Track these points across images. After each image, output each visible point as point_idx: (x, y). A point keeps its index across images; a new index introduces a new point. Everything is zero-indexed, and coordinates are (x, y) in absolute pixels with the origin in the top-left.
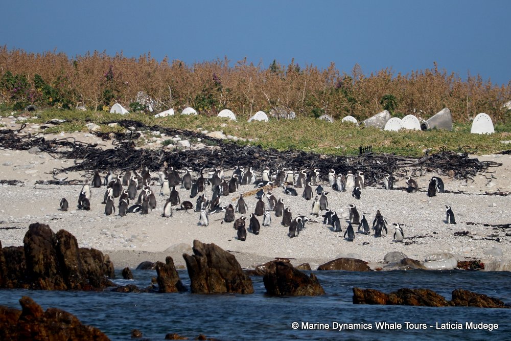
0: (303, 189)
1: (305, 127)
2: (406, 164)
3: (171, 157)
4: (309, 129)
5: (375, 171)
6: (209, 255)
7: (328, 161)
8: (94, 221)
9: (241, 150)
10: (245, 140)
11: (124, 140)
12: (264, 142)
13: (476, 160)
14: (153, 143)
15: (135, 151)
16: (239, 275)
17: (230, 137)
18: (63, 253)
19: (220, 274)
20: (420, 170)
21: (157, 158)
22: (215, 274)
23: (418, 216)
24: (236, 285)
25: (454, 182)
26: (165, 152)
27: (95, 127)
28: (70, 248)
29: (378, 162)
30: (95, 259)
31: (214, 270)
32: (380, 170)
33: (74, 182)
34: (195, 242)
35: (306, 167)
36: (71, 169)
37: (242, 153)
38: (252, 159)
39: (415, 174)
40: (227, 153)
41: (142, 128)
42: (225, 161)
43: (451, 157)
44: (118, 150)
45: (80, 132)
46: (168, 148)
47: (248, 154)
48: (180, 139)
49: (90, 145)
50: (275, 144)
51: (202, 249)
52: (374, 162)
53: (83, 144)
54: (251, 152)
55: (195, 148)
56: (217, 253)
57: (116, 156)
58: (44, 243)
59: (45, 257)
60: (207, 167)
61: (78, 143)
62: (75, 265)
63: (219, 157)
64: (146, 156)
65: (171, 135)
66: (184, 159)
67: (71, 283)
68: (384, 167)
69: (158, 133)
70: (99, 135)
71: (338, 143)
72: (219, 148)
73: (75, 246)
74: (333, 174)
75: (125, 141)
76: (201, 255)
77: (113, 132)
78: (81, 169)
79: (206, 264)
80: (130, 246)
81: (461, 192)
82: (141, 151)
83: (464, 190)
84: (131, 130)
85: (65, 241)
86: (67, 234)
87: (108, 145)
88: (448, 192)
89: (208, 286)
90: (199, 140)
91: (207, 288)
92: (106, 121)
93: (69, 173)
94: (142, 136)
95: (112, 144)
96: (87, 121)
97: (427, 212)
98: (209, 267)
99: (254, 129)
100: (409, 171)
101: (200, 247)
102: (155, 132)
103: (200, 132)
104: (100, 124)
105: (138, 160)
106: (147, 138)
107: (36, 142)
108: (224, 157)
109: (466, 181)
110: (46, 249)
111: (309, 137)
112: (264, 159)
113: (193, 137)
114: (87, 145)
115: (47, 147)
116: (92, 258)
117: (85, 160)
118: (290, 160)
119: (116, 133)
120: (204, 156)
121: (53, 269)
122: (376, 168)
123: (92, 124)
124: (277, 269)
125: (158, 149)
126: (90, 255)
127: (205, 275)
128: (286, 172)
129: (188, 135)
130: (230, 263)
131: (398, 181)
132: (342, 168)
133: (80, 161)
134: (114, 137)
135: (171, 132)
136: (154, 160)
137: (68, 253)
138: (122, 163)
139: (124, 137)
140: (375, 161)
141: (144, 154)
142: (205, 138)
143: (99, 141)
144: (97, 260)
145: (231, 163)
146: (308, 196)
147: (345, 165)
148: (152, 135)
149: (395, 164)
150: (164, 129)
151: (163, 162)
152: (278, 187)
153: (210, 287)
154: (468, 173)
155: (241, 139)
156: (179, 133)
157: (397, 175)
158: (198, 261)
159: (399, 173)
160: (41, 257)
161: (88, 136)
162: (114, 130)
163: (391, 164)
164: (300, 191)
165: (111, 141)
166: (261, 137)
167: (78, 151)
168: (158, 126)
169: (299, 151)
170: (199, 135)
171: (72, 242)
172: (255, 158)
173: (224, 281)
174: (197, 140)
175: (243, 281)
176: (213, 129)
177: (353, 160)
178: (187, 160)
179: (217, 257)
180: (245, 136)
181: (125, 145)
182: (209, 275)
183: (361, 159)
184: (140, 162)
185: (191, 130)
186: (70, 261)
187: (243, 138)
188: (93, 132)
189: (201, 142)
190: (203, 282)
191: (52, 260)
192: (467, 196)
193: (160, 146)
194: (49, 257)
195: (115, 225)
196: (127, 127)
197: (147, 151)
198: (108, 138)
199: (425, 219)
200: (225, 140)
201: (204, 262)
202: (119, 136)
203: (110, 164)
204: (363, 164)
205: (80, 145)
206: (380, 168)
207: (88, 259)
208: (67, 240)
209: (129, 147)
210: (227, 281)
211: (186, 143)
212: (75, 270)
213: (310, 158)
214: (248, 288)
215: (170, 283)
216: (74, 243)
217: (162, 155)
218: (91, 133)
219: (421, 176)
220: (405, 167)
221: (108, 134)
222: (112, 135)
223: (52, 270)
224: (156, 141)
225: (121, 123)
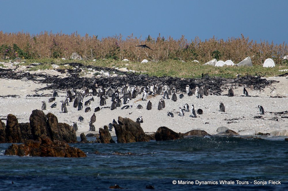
1: (171, 64)
2: (227, 82)
3: (100, 81)
4: (174, 66)
5: (211, 86)
6: (126, 124)
7: (185, 81)
9: (137, 77)
10: (139, 72)
11: (73, 73)
12: (150, 73)
13: (265, 80)
14: (90, 74)
15: (80, 78)
16: (142, 134)
17: (131, 71)
18: (50, 125)
19: (132, 134)
20: (235, 85)
21: (92, 82)
22: (130, 134)
23: (234, 109)
24: (141, 139)
25: (253, 92)
26: (96, 79)
27: (57, 67)
28: (54, 122)
29: (212, 81)
30: (66, 129)
31: (129, 132)
32: (214, 86)
33: (48, 95)
34: (119, 117)
35: (173, 85)
36: (45, 89)
37: (138, 78)
38: (144, 81)
39: (232, 87)
40: (130, 79)
41: (82, 67)
42: (129, 83)
43: (252, 78)
44: (70, 78)
45: (48, 69)
46: (97, 77)
47: (141, 79)
48: (104, 72)
49: (55, 76)
50: (155, 74)
51: (123, 121)
52: (210, 81)
53: (51, 76)
54: (143, 78)
55: (112, 76)
56: (131, 123)
57: (70, 81)
58: (40, 120)
59: (41, 127)
60: (119, 86)
61: (48, 75)
62: (57, 131)
63: (126, 81)
64: (86, 81)
65: (98, 70)
66: (106, 82)
68: (216, 84)
69: (91, 69)
70: (59, 71)
71: (190, 73)
72: (125, 76)
73: (56, 121)
74: (188, 88)
75: (74, 73)
76: (122, 124)
77: (67, 69)
78: (50, 89)
79: (125, 129)
80: (81, 127)
81: (257, 96)
82: (83, 78)
83: (259, 95)
84: (76, 68)
86: (52, 115)
87: (64, 76)
88: (250, 96)
90: (114, 72)
91: (125, 141)
92: (62, 63)
93: (44, 91)
94: (83, 71)
95: (67, 75)
96: (52, 64)
97: (239, 106)
98: (127, 130)
99: (144, 67)
100: (229, 86)
101: (121, 120)
102: (89, 69)
103: (114, 68)
104: (59, 65)
105: (81, 83)
106: (86, 72)
107: (25, 75)
108: (128, 81)
109: (260, 91)
110: (41, 123)
111: (174, 70)
112: (151, 81)
113: (111, 71)
114: (53, 76)
115: (31, 77)
116: (65, 128)
117: (52, 84)
118: (165, 81)
119: (68, 70)
120: (118, 80)
121: (45, 133)
122: (211, 85)
123: (55, 65)
124: (162, 130)
126: (64, 126)
127: (125, 134)
128: (163, 87)
129: (108, 70)
130: (138, 128)
131: (223, 91)
132: (193, 85)
133: (49, 85)
134: (68, 72)
135: (98, 68)
136: (90, 83)
137: (53, 124)
138: (73, 85)
139: (73, 71)
140: (211, 81)
141: (85, 80)
142: (117, 71)
143: (59, 74)
144: (67, 129)
145: (132, 84)
146: (175, 99)
147: (194, 83)
148: (88, 70)
149: (222, 82)
150: (94, 67)
151: (95, 84)
152: (159, 95)
153: (127, 141)
154: (261, 86)
155: (137, 71)
156: (103, 69)
158: (121, 128)
159: (224, 87)
160: (39, 127)
161: (53, 72)
162: (67, 68)
163: (219, 82)
165: (66, 74)
166: (148, 71)
167: (48, 79)
168: (91, 66)
169: (169, 77)
170: (114, 70)
171: (55, 119)
172: (145, 81)
173: (134, 137)
174: (113, 73)
175: (144, 137)
176: (121, 67)
177: (199, 81)
178: (108, 82)
179: (131, 125)
180: (139, 70)
181: (74, 76)
182: (126, 134)
183: (203, 80)
184: (83, 84)
185: (109, 67)
186: (54, 129)
188: (56, 70)
189: (115, 73)
190: (124, 138)
191: (44, 128)
192: (261, 98)
193: (93, 76)
195: (72, 116)
196: (74, 66)
197: (86, 78)
198: (64, 72)
199: (238, 110)
200: (128, 72)
201: (124, 127)
202: (70, 71)
203: (66, 85)
204: (204, 83)
206: (213, 84)
207: (62, 129)
208: (52, 118)
209: (76, 76)
210: (136, 137)
211: (107, 74)
212: (56, 134)
213: (175, 80)
215: (106, 139)
216: (56, 119)
217: (95, 80)
218: (55, 70)
219: (235, 88)
220: (227, 84)
221: (64, 70)
222: (66, 70)
224: (91, 73)
225: (71, 64)
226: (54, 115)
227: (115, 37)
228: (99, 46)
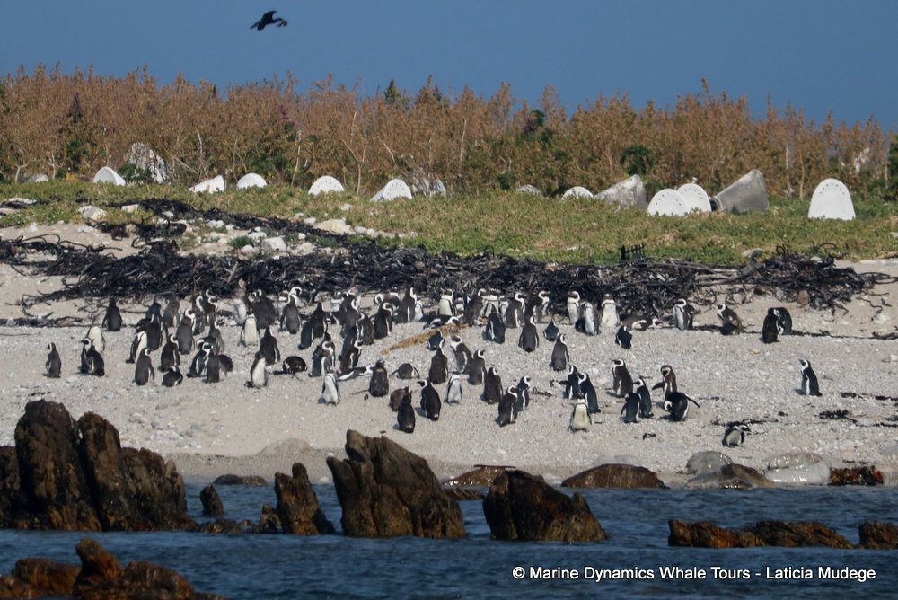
0: (518, 331)
1: (505, 208)
2: (713, 279)
3: (253, 271)
4: (513, 212)
5: (655, 294)
6: (376, 460)
7: (561, 274)
8: (115, 398)
9: (389, 256)
10: (392, 236)
11: (155, 237)
12: (430, 240)
13: (849, 270)
14: (215, 242)
15: (181, 259)
16: (435, 498)
17: (360, 229)
18: (92, 458)
19: (399, 495)
20: (741, 291)
21: (225, 272)
22: (389, 496)
23: (745, 381)
24: (430, 517)
25: (808, 315)
26: (239, 261)
27: (97, 214)
28: (105, 448)
29: (659, 276)
30: (149, 471)
31: (388, 489)
32: (664, 292)
33: (67, 322)
34: (349, 434)
35: (519, 288)
36: (56, 296)
37: (392, 262)
38: (411, 272)
39: (732, 298)
40: (362, 262)
41: (189, 215)
42: (358, 277)
43: (802, 266)
44: (147, 258)
45: (67, 222)
46: (242, 254)
47: (402, 262)
48: (263, 234)
49: (90, 249)
50: (450, 245)
51: (363, 448)
52: (651, 276)
53: (76, 247)
54: (408, 260)
55: (295, 252)
56: (393, 455)
57: (145, 269)
58: (55, 439)
59: (58, 465)
60: (323, 289)
61: (66, 245)
62: (116, 482)
63: (347, 270)
64: (203, 269)
65: (246, 228)
66: (277, 274)
67: (109, 517)
68: (672, 287)
69: (220, 223)
70: (105, 228)
71: (572, 239)
72: (344, 251)
73: (114, 445)
74: (576, 301)
75: (157, 239)
76: (361, 459)
77: (133, 223)
78: (76, 295)
79: (372, 478)
80: (190, 445)
81: (825, 333)
82: (192, 258)
83: (830, 330)
84: (166, 218)
85: (94, 434)
86: (99, 421)
87: (124, 248)
88: (800, 334)
89: (375, 520)
90: (302, 236)
91: (373, 524)
92: (116, 201)
93: (54, 303)
94: (189, 229)
95: (133, 246)
96: (79, 201)
97: (763, 373)
98: (378, 483)
99: (406, 215)
100: (719, 293)
101: (359, 444)
102: (214, 222)
103: (303, 221)
104: (103, 206)
105: (187, 277)
106: (200, 234)
108: (356, 270)
109: (833, 312)
110: (59, 451)
111: (514, 229)
112: (436, 272)
113: (289, 230)
114: (84, 249)
115: (5, 253)
116: (144, 468)
117: (82, 277)
118: (487, 273)
119: (137, 225)
120: (318, 267)
121: (72, 489)
122: (655, 288)
123: (90, 207)
124: (511, 486)
125: (223, 255)
126: (140, 462)
127: (370, 497)
128: (484, 297)
129: (278, 226)
130: (418, 474)
131: (698, 312)
132: (589, 290)
133: (73, 281)
134: (136, 232)
135: (245, 221)
136: (219, 275)
137: (102, 457)
138: (157, 284)
139: (154, 232)
140: (655, 275)
141: (198, 264)
142: (313, 234)
143: (106, 240)
144: (153, 472)
145: (369, 281)
147: (595, 283)
148: (209, 228)
149: (693, 280)
150: (231, 216)
151: (238, 279)
152: (470, 326)
153: (380, 523)
154: (835, 296)
155: (384, 235)
156: (261, 224)
157: (697, 300)
158: (357, 471)
159: (701, 297)
160: (50, 466)
161: (83, 232)
162: (133, 218)
163: (685, 280)
164: (514, 335)
165: (130, 241)
166: (421, 230)
167: (67, 260)
168: (219, 211)
169: (501, 256)
170: (301, 227)
171: (108, 436)
172: (417, 271)
173: (405, 509)
174: (297, 237)
175: (444, 510)
176: (326, 215)
177: (610, 274)
178: (284, 276)
179: (394, 462)
180: (389, 228)
181: (158, 248)
182: (377, 498)
183: (627, 273)
184: (192, 280)
185: (283, 218)
186: (106, 474)
187: (386, 231)
188: (93, 224)
189: (307, 239)
190: (367, 513)
191: (71, 472)
192: (839, 340)
193: (226, 249)
194: (66, 466)
195: (156, 404)
196: (158, 213)
197: (203, 258)
198: (124, 235)
199: (760, 386)
200: (352, 236)
201: (368, 473)
202: (145, 230)
203: (132, 285)
204: (629, 281)
205: (71, 249)
206: (664, 287)
207: (136, 470)
208: (100, 432)
209: (166, 250)
210: (412, 509)
211: (277, 242)
212: (116, 491)
213: (526, 270)
214: (454, 523)
215: (302, 515)
216: (112, 438)
217: (235, 267)
218: (89, 224)
219: (743, 302)
220: (712, 285)
221: (123, 225)
222: (130, 227)
223: (70, 492)
224: (218, 239)
225: (146, 205)
226: (106, 422)
227: (269, 86)
228: (223, 121)
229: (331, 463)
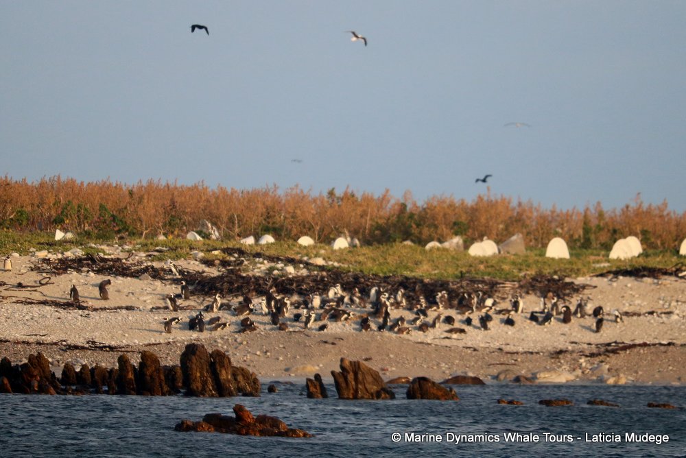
2: (506, 287)
3: (279, 283)
6: (355, 373)
7: (432, 285)
10: (346, 266)
11: (229, 267)
12: (365, 268)
13: (572, 283)
14: (259, 269)
15: (243, 278)
17: (330, 263)
18: (218, 371)
26: (272, 278)
27: (200, 255)
28: (225, 366)
30: (244, 377)
31: (360, 386)
34: (342, 360)
41: (245, 255)
43: (549, 281)
44: (226, 277)
45: (185, 259)
46: (273, 275)
48: (282, 265)
49: (198, 272)
50: (375, 270)
51: (349, 366)
52: (476, 286)
53: (191, 271)
54: (356, 278)
55: (299, 274)
56: (363, 370)
57: (226, 282)
58: (200, 362)
59: (202, 375)
61: (185, 270)
64: (255, 282)
65: (274, 262)
66: (291, 285)
68: (486, 290)
69: (261, 260)
70: (204, 262)
71: (435, 267)
72: (324, 273)
73: (229, 365)
75: (231, 268)
76: (348, 372)
77: (219, 259)
79: (353, 381)
82: (249, 277)
84: (235, 257)
85: (219, 360)
86: (221, 354)
87: (213, 272)
90: (301, 266)
92: (209, 249)
94: (246, 263)
95: (218, 271)
96: (191, 249)
98: (356, 383)
100: (509, 294)
101: (346, 364)
102: (257, 259)
103: (301, 258)
104: (202, 251)
106: (251, 265)
107: (146, 270)
110: (202, 368)
113: (295, 263)
114: (195, 272)
115: (156, 274)
116: (241, 376)
118: (395, 284)
119: (220, 261)
120: (311, 281)
122: (477, 291)
123: (196, 251)
124: (419, 384)
125: (264, 275)
126: (240, 373)
129: (291, 261)
130: (375, 378)
131: (499, 303)
134: (219, 264)
135: (273, 258)
136: (263, 285)
137: (223, 371)
138: (232, 289)
139: (229, 264)
142: (307, 265)
143: (205, 268)
147: (448, 288)
148: (256, 262)
149: (496, 287)
150: (266, 256)
151: (272, 287)
154: (565, 295)
155: (342, 265)
156: (281, 260)
157: (498, 297)
158: (345, 377)
159: (500, 295)
160: (198, 374)
161: (194, 264)
162: (219, 257)
163: (492, 287)
165: (217, 268)
166: (360, 263)
168: (260, 253)
169: (401, 276)
170: (301, 262)
174: (299, 266)
176: (313, 256)
177: (455, 284)
179: (363, 373)
181: (231, 271)
183: (464, 283)
185: (292, 257)
187: (343, 263)
188: (198, 260)
189: (304, 267)
191: (208, 378)
193: (265, 272)
194: (205, 375)
196: (230, 254)
197: (254, 276)
198: (214, 265)
200: (327, 266)
201: (351, 379)
202: (224, 263)
204: (465, 288)
205: (188, 272)
206: (481, 291)
208: (222, 360)
209: (235, 273)
211: (290, 269)
213: (415, 283)
216: (228, 361)
217: (270, 281)
218: (196, 260)
221: (213, 261)
222: (217, 262)
224: (261, 267)
225: (224, 251)
226: (225, 354)
229: (333, 373)
